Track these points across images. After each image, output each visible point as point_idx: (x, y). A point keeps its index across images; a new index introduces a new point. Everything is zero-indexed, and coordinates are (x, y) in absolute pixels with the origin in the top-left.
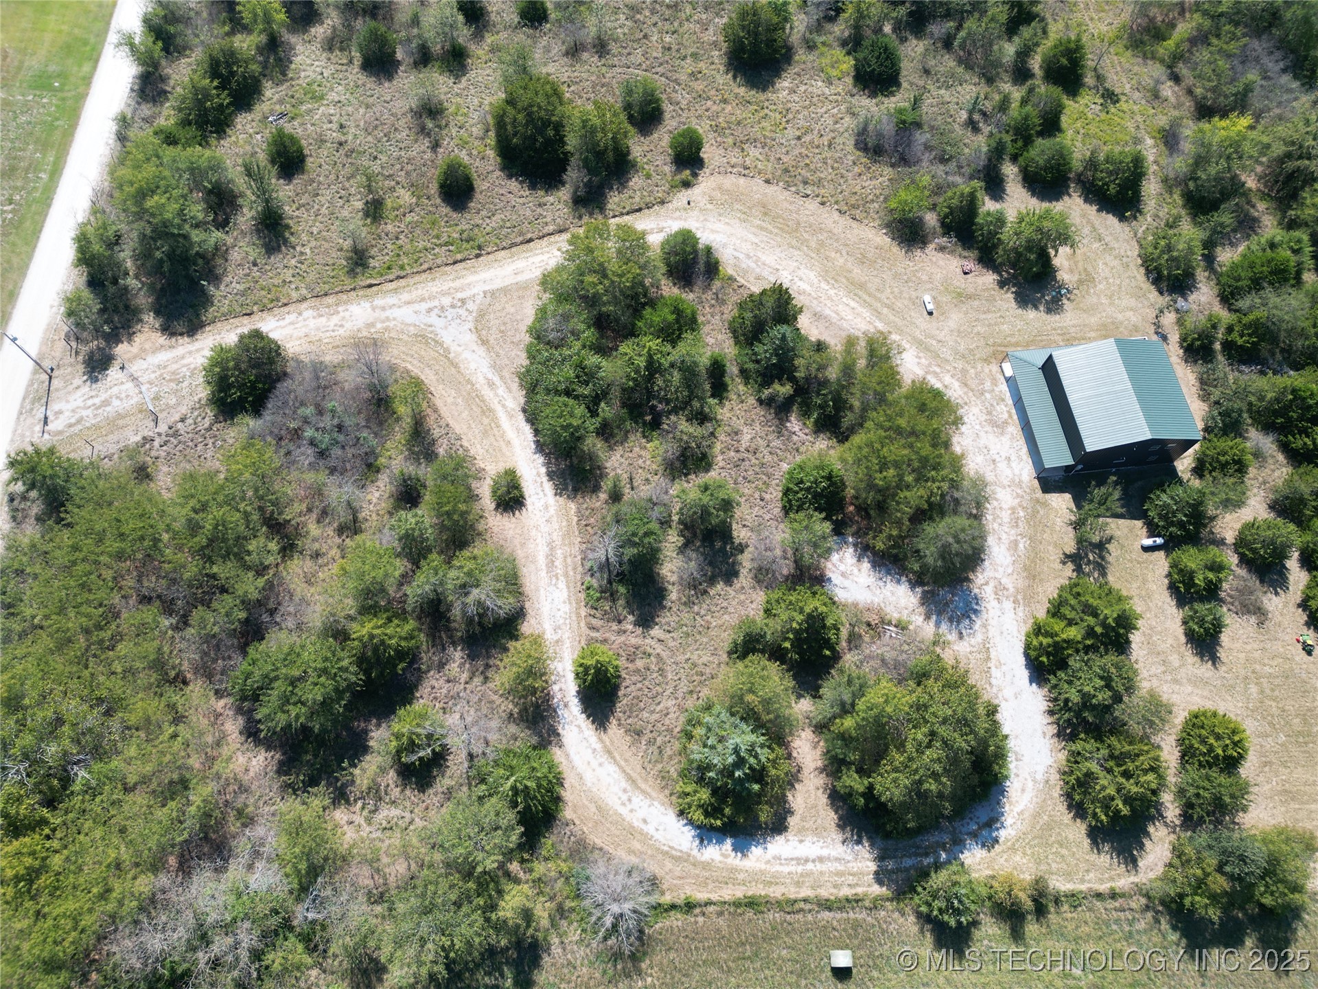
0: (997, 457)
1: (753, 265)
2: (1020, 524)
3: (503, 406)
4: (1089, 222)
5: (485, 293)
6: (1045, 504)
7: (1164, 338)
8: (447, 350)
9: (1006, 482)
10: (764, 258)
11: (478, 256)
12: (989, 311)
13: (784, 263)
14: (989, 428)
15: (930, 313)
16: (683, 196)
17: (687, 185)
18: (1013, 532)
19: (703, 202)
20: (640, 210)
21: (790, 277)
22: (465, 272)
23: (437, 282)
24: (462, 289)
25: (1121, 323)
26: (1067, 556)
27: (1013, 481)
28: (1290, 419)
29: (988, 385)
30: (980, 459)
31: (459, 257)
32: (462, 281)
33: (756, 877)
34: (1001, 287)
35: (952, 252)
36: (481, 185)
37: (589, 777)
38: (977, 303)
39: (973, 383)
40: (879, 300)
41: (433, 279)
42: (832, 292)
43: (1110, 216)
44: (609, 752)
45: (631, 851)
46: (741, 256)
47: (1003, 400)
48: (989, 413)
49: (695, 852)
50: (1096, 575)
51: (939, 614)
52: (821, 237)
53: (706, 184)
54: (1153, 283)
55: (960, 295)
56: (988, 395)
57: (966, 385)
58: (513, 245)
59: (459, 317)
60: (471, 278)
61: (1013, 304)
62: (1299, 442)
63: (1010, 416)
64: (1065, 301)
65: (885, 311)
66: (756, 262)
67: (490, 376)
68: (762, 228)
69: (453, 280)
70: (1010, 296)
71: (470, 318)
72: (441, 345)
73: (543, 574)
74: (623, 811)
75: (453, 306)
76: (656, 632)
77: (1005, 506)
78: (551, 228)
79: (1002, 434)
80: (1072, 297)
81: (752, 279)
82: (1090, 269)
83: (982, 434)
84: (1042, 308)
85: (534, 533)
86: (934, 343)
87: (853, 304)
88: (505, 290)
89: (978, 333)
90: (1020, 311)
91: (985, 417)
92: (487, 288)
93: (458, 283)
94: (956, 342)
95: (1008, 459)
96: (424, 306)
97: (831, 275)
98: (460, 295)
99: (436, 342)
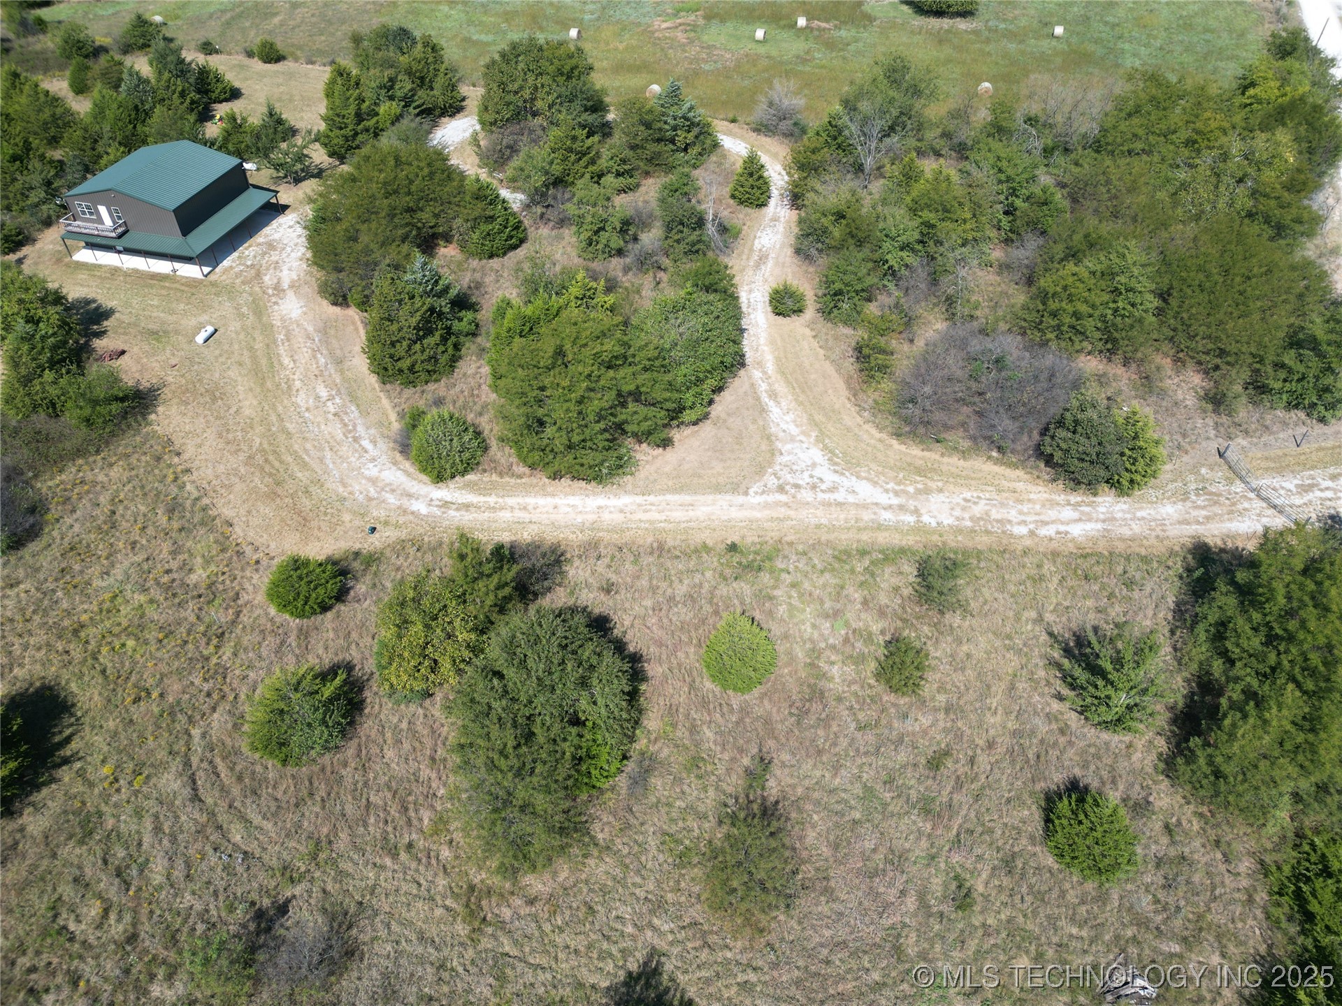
1: (361, 429)
3: (765, 373)
5: (746, 493)
8: (819, 440)
10: (339, 432)
13: (319, 420)
23: (814, 521)
32: (775, 515)
34: (104, 332)
38: (152, 327)
40: (253, 357)
41: (818, 527)
42: (295, 377)
46: (365, 442)
52: (239, 434)
55: (157, 339)
59: (792, 471)
65: (259, 346)
66: (352, 431)
67: (771, 404)
68: (304, 466)
69: (789, 518)
70: (107, 323)
71: (777, 468)
72: (825, 448)
75: (797, 486)
79: (273, 240)
81: (378, 414)
83: (291, 244)
84: (94, 306)
86: (244, 309)
87: (286, 360)
88: (718, 489)
89: (189, 304)
90: (120, 310)
91: (273, 252)
92: (740, 499)
93: (782, 512)
94: (220, 304)
95: (291, 227)
96: (840, 496)
97: (275, 393)
98: (783, 498)
99: (831, 452)
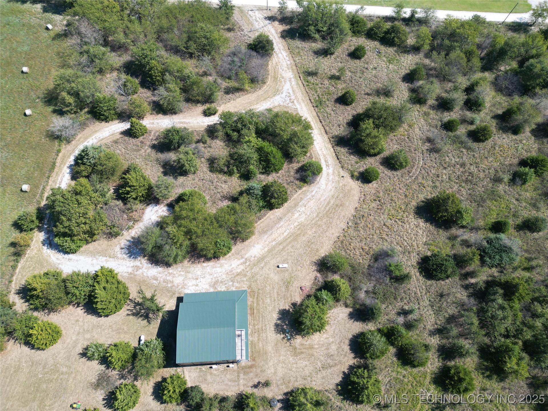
0: (199, 280)
1: (308, 197)
2: (165, 284)
4: (336, 364)
5: (297, 108)
6: (171, 297)
7: (255, 386)
8: (272, 98)
9: (185, 282)
10: (312, 202)
11: (313, 106)
12: (278, 295)
13: (309, 209)
14: (214, 280)
15: (278, 267)
16: (347, 176)
17: (352, 176)
18: (162, 280)
19: (343, 182)
20: (338, 159)
21: (301, 211)
22: (306, 103)
23: (301, 95)
24: (298, 101)
25: (267, 364)
26: (144, 300)
27: (186, 285)
29: (236, 285)
30: (199, 273)
31: (312, 101)
32: (302, 102)
33: (61, 169)
34: (292, 304)
35: (314, 283)
36: (349, 108)
38: (283, 290)
39: (238, 278)
40: (287, 245)
41: (303, 94)
42: (292, 226)
43: (341, 379)
44: (113, 135)
45: (81, 138)
46: (313, 193)
48: (222, 282)
49: (74, 154)
50: (134, 311)
51: (133, 242)
52: (324, 226)
53: (355, 186)
55: (289, 283)
56: (231, 283)
57: (238, 275)
58: (318, 116)
59: (286, 101)
60: (303, 105)
61: (282, 308)
64: (282, 336)
65: (281, 247)
66: (310, 199)
68: (329, 203)
69: (302, 99)
70: (287, 308)
71: (285, 104)
72: (274, 96)
74: (93, 137)
75: (290, 99)
76: (149, 150)
77: (174, 279)
78: (327, 128)
79: (210, 286)
80: (285, 341)
81: (301, 196)
82: (303, 356)
83: (212, 277)
84: (278, 322)
85: (194, 119)
86: (262, 265)
87: (286, 234)
89: (266, 287)
90: (277, 310)
91: (220, 280)
92: (299, 109)
93: (300, 100)
94: (262, 275)
95: (197, 285)
96: (291, 92)
97: (302, 228)
98: (295, 101)
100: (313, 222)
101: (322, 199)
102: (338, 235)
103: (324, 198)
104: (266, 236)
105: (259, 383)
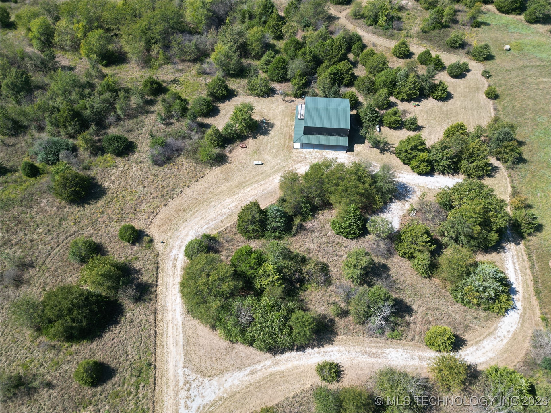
1: (214, 222)
3: (269, 367)
5: (184, 367)
6: (359, 153)
7: (293, 101)
8: (221, 398)
10: (211, 217)
11: (155, 368)
12: (267, 145)
13: (217, 209)
15: (262, 164)
16: (158, 245)
17: (151, 241)
19: (165, 237)
20: (158, 268)
21: (227, 209)
22: (165, 378)
23: (166, 399)
24: (177, 382)
25: (283, 110)
26: (381, 152)
27: (347, 159)
28: (338, 80)
29: (303, 155)
31: (151, 380)
32: (170, 381)
34: (256, 138)
35: (233, 149)
36: (99, 357)
37: (491, 355)
38: (261, 148)
39: (300, 159)
40: (250, 180)
41: (163, 401)
42: (240, 195)
43: (233, 99)
44: (477, 342)
46: (207, 226)
47: (310, 152)
48: (315, 158)
49: (519, 312)
50: (389, 146)
52: (208, 192)
53: (154, 232)
54: (268, 97)
55: (255, 152)
56: (307, 156)
57: (301, 162)
58: (155, 342)
59: (198, 386)
60: (171, 374)
61: (266, 137)
62: (346, 82)
63: (318, 152)
64: (269, 122)
65: (256, 179)
66: (212, 220)
67: (246, 372)
68: (193, 214)
69: (168, 387)
70: (261, 136)
71: (201, 379)
72: (215, 402)
73: (380, 360)
74: (505, 341)
75: (188, 390)
76: (414, 307)
78: (151, 318)
80: (268, 119)
81: (222, 225)
84: (270, 129)
85: (354, 361)
86: (277, 166)
87: (249, 189)
88: (186, 354)
89: (277, 151)
90: (270, 135)
92: (181, 365)
93: (172, 384)
94: (279, 159)
95: (338, 158)
97: (231, 192)
98: (181, 384)
99: (213, 405)
100: (217, 197)
101: (200, 218)
102: (196, 183)
103: (196, 219)
104: (269, 189)
105: (290, 102)
